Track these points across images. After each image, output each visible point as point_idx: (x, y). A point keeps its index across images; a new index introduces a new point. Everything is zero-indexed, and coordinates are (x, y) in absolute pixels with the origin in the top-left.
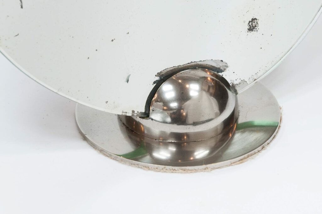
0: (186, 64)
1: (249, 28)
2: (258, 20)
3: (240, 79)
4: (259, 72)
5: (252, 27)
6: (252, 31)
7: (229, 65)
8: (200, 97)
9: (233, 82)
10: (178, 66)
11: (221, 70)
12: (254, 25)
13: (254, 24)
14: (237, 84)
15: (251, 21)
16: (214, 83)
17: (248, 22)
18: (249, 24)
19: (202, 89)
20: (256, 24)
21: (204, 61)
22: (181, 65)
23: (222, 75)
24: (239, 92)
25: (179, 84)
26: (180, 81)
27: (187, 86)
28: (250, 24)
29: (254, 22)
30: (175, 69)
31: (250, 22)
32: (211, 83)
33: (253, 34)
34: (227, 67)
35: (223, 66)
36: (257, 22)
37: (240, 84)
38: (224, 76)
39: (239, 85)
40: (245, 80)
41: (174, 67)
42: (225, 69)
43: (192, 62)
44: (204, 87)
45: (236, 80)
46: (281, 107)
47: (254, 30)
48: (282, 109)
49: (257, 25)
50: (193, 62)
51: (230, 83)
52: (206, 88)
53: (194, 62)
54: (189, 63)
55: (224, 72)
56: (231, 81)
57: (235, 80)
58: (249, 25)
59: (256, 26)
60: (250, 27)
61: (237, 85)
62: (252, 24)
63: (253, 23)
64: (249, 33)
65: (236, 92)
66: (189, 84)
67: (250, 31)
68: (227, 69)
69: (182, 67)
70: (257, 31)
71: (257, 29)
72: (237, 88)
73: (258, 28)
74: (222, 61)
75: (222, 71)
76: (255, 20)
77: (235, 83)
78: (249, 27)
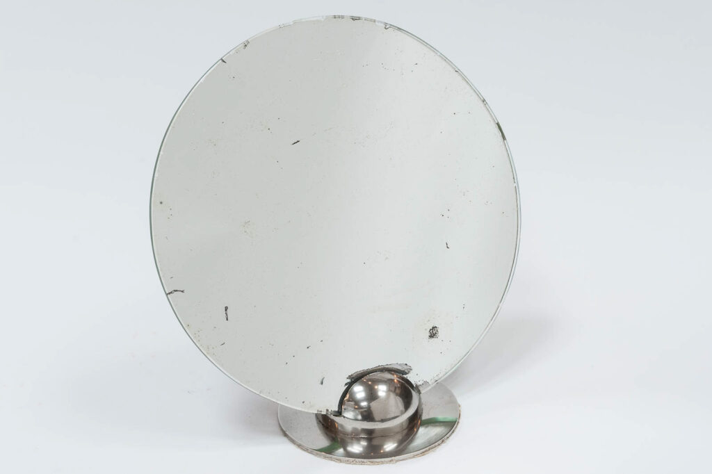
1: (430, 335)
2: (438, 328)
3: (423, 380)
4: (439, 373)
5: (433, 334)
6: (433, 338)
7: (412, 368)
8: (388, 397)
9: (416, 383)
11: (406, 372)
15: (432, 329)
19: (389, 391)
20: (436, 332)
21: (390, 365)
24: (422, 392)
25: (369, 385)
26: (369, 383)
27: (376, 387)
29: (435, 330)
30: (364, 372)
31: (430, 330)
32: (398, 385)
33: (434, 340)
35: (407, 369)
36: (437, 330)
38: (408, 378)
39: (422, 386)
40: (427, 382)
42: (409, 372)
44: (391, 388)
46: (460, 405)
49: (438, 332)
51: (414, 384)
52: (393, 389)
55: (408, 374)
58: (430, 333)
59: (436, 334)
61: (420, 386)
62: (433, 332)
64: (430, 339)
65: (419, 392)
66: (378, 385)
68: (411, 372)
71: (438, 336)
72: (421, 389)
74: (406, 364)
75: (406, 374)
76: (436, 328)
77: (418, 384)
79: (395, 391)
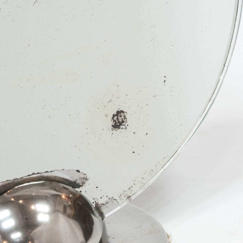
0: (25, 176)
1: (113, 125)
2: (125, 114)
3: (107, 196)
4: (133, 185)
5: (118, 123)
6: (119, 128)
7: (88, 176)
8: (54, 221)
9: (97, 202)
10: (14, 180)
11: (79, 184)
12: (121, 121)
13: (120, 119)
14: (104, 204)
15: (116, 115)
16: (71, 202)
17: (112, 116)
18: (113, 118)
19: (54, 211)
20: (123, 119)
21: (51, 172)
22: (18, 177)
23: (81, 191)
24: (106, 215)
26: (21, 202)
27: (33, 207)
28: (115, 118)
29: (121, 116)
30: (9, 184)
31: (114, 116)
32: (68, 202)
33: (120, 132)
34: (86, 179)
35: (80, 178)
36: (124, 116)
37: (107, 203)
38: (83, 193)
39: (106, 205)
40: (114, 198)
41: (7, 181)
42: (83, 183)
43: (34, 174)
44: (57, 208)
45: (101, 198)
46: (169, 235)
47: (121, 127)
48: (171, 238)
49: (126, 120)
50: (36, 173)
51: (93, 203)
52: (61, 208)
53: (38, 173)
54: (29, 175)
55: (82, 186)
56: (94, 199)
57: (99, 198)
58: (114, 121)
59: (123, 122)
60: (116, 123)
61: (103, 206)
62: (118, 119)
63: (119, 117)
64: (114, 131)
65: (102, 215)
66: (34, 203)
67: (116, 129)
68: (87, 183)
69: (19, 181)
70: (126, 128)
71: (126, 126)
72: (104, 210)
73: (126, 124)
74: (78, 171)
75: (79, 186)
76: (122, 113)
77: (100, 202)
78: (114, 123)
79: (65, 212)
